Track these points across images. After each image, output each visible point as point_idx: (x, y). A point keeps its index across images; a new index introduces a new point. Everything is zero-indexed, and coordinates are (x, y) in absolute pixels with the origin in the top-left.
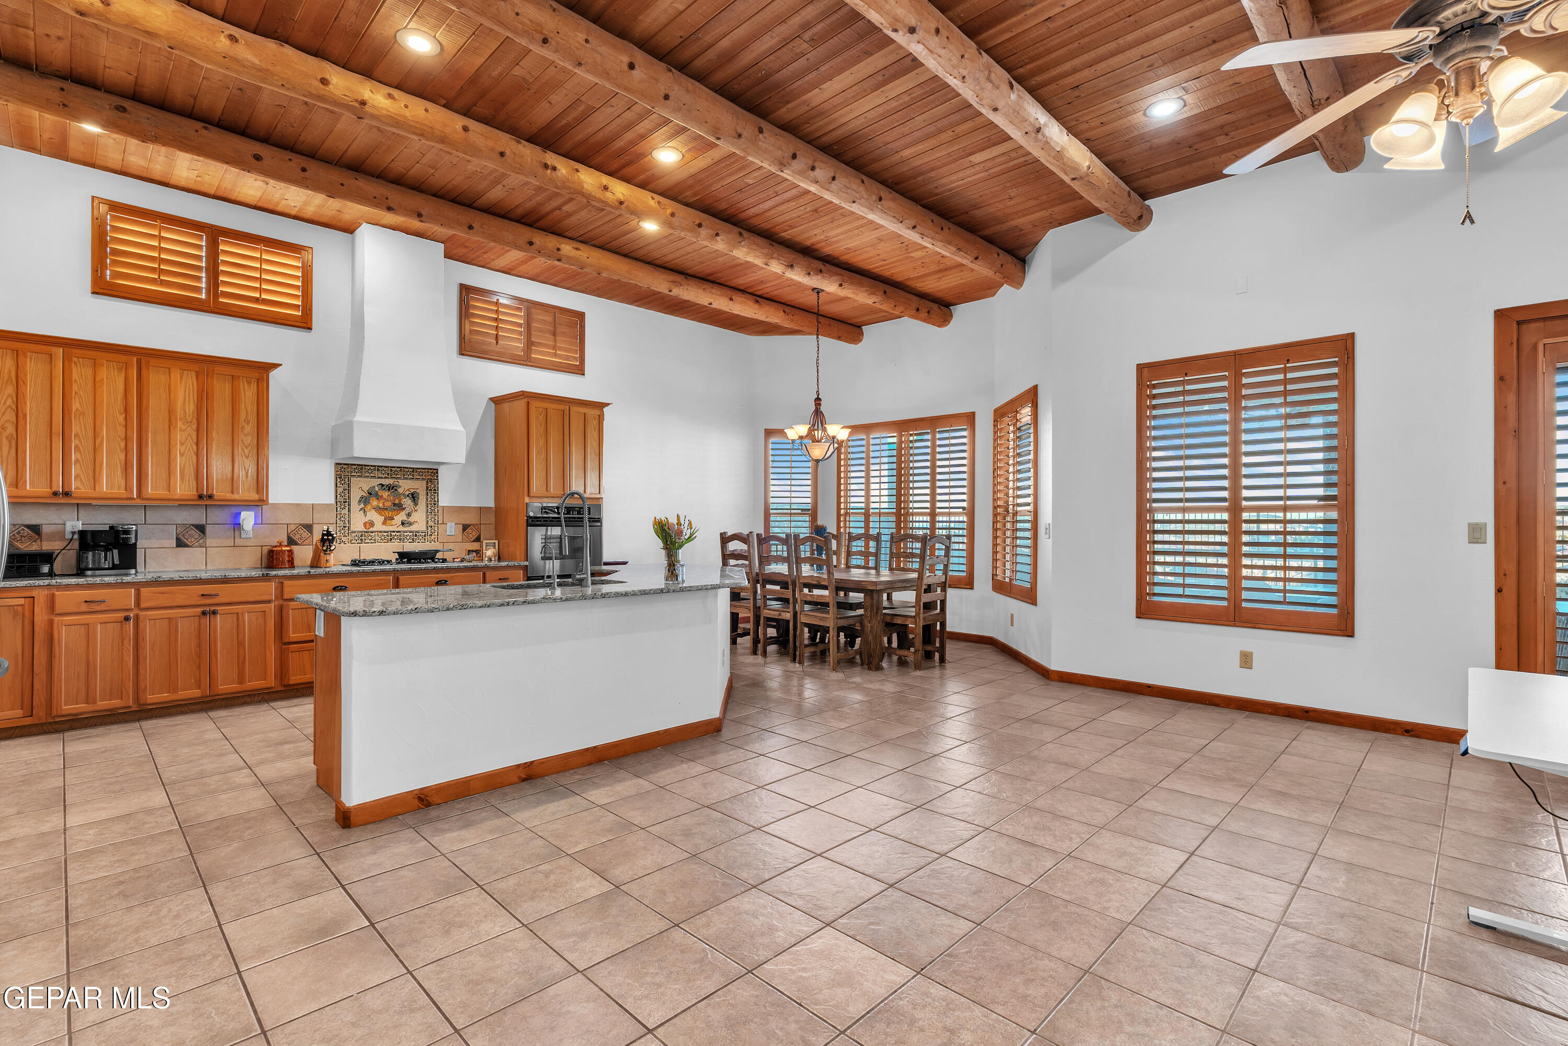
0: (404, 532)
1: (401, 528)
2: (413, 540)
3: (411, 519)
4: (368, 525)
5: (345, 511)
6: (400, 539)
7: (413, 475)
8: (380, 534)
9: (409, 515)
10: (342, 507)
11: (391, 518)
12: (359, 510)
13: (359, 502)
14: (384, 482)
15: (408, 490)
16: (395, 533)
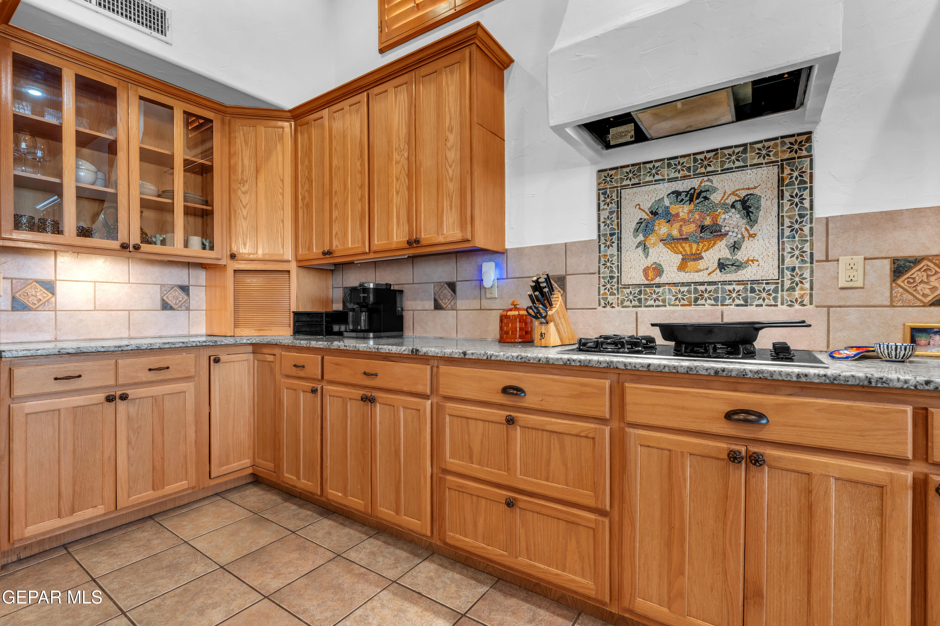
0: (724, 283)
1: (718, 276)
2: (746, 300)
3: (741, 256)
4: (651, 274)
6: (716, 299)
7: (745, 160)
8: (673, 289)
9: (735, 247)
10: (608, 243)
11: (698, 257)
12: (637, 247)
13: (637, 230)
14: (683, 186)
15: (733, 193)
16: (706, 286)
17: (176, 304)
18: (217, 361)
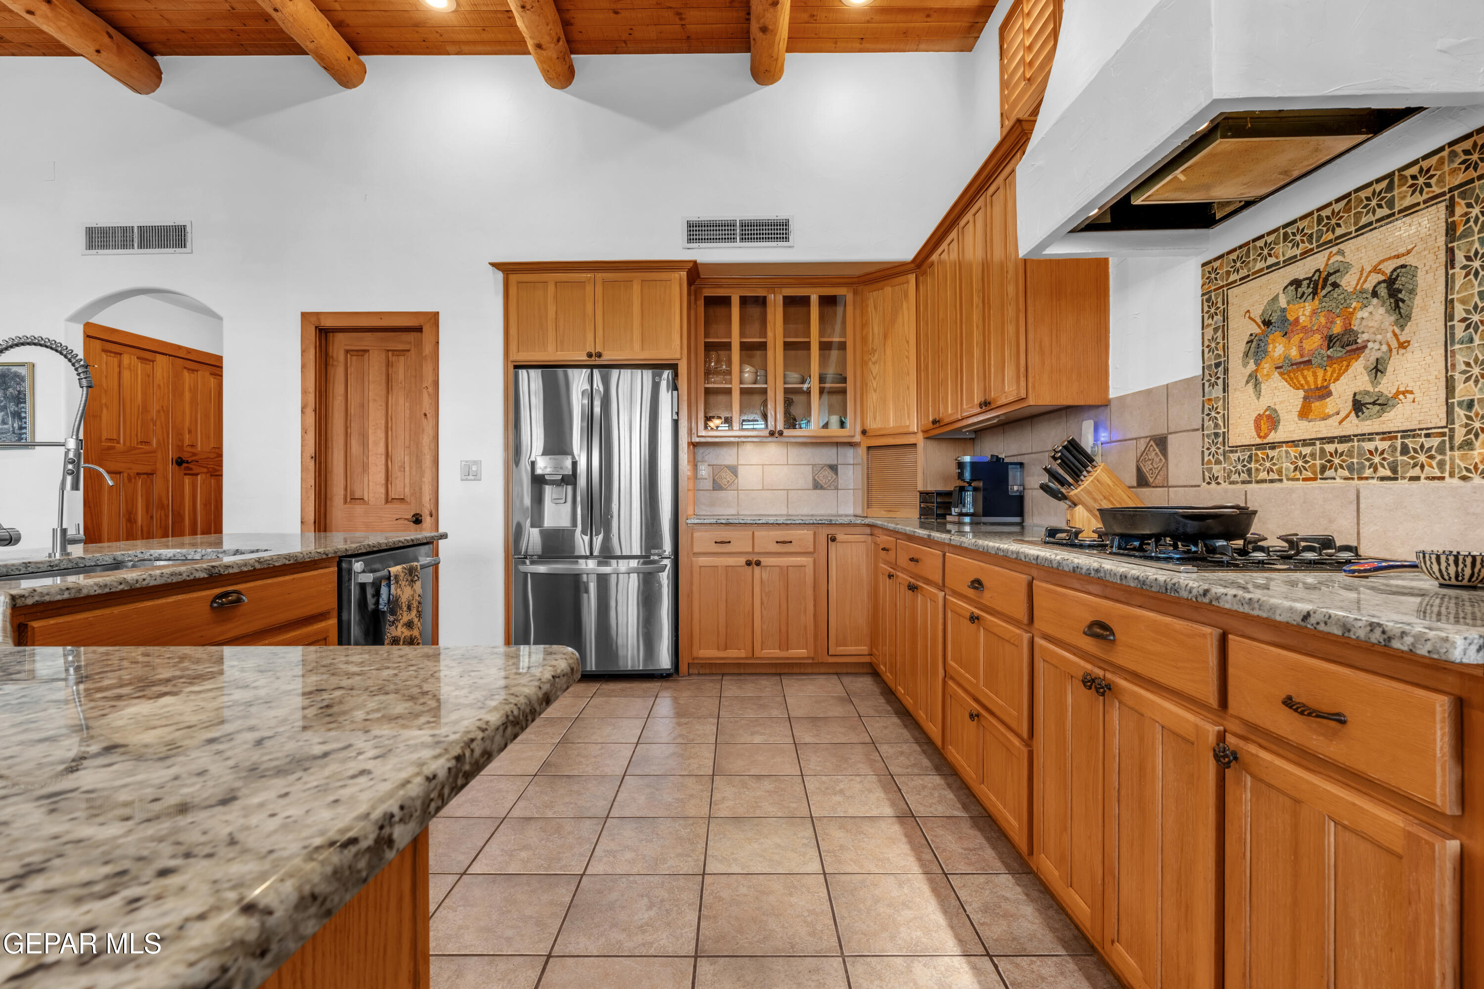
0: (1362, 437)
2: (1394, 470)
3: (1387, 386)
4: (1264, 426)
5: (1218, 392)
6: (1350, 468)
7: (1391, 204)
8: (1293, 452)
9: (1378, 369)
10: (1213, 380)
11: (1323, 393)
12: (1247, 382)
13: (1246, 354)
14: (1303, 269)
15: (1376, 270)
16: (1336, 445)
17: (826, 483)
18: (833, 539)
